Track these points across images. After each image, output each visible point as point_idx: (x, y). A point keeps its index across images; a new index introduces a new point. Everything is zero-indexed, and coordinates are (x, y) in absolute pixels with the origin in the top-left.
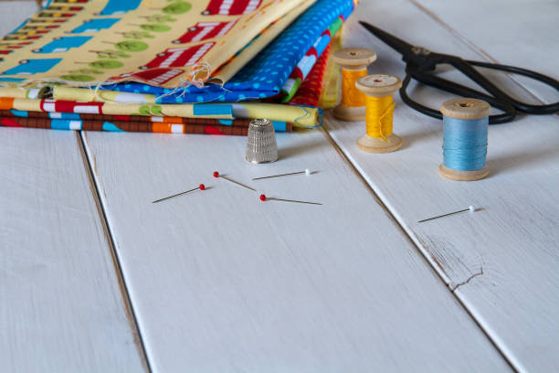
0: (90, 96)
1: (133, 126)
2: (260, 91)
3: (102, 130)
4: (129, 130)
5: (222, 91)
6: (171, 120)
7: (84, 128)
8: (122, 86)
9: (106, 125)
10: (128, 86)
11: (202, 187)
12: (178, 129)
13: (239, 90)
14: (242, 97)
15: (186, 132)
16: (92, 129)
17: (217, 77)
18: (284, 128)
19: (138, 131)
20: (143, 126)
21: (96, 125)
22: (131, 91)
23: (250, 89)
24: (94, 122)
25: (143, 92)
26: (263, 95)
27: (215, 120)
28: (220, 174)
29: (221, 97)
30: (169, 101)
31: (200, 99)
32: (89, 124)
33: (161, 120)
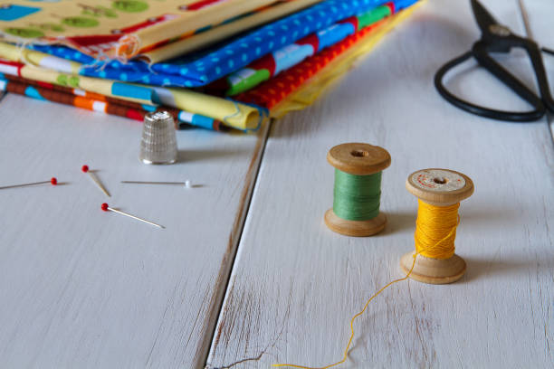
0: (16, 54)
1: (55, 95)
2: (186, 78)
3: (23, 94)
4: (51, 99)
5: (147, 71)
6: (93, 96)
7: (6, 92)
8: (55, 49)
9: (30, 91)
10: (60, 50)
11: (54, 182)
12: (100, 107)
13: (166, 74)
14: (167, 82)
15: (109, 111)
16: (15, 92)
17: (147, 55)
18: (210, 124)
19: (60, 102)
20: (65, 98)
21: (19, 88)
22: (61, 56)
23: (178, 75)
24: (18, 85)
25: (74, 60)
26: (188, 84)
27: (139, 104)
28: (90, 169)
29: (146, 78)
30: (90, 74)
31: (124, 77)
32: (13, 87)
33: (83, 94)
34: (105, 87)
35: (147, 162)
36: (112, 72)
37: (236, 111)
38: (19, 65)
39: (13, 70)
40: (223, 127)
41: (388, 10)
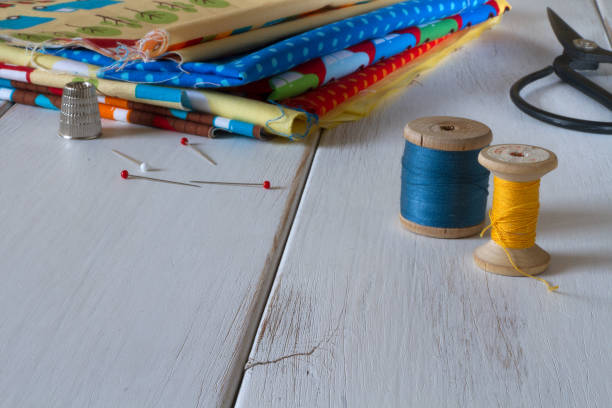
0: (24, 58)
2: (223, 76)
3: (33, 104)
5: (178, 71)
6: (114, 101)
7: (12, 102)
8: (72, 52)
9: (41, 99)
10: (76, 53)
12: (121, 114)
13: (199, 73)
14: (200, 82)
15: (132, 119)
16: (24, 103)
17: (177, 52)
18: (250, 131)
21: (28, 97)
22: (78, 59)
23: (212, 73)
24: (26, 92)
25: (92, 63)
26: (225, 83)
27: (167, 109)
29: (175, 79)
30: (110, 76)
31: (150, 78)
32: (20, 95)
33: (104, 100)
34: (129, 89)
36: (133, 72)
37: (281, 114)
38: (28, 70)
39: (21, 76)
41: (454, 24)
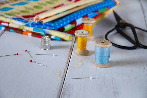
0: (7, 20)
1: (18, 31)
2: (53, 27)
3: (9, 31)
4: (17, 32)
5: (43, 25)
6: (28, 31)
7: (5, 30)
8: (18, 19)
9: (11, 30)
10: (19, 19)
11: (18, 54)
12: (30, 34)
13: (48, 26)
14: (48, 28)
15: (32, 35)
16: (7, 30)
17: (42, 20)
18: (59, 39)
19: (19, 33)
20: (21, 32)
21: (8, 29)
22: (20, 21)
23: (51, 26)
24: (8, 28)
25: (23, 22)
26: (53, 28)
27: (40, 34)
28: (27, 51)
29: (42, 27)
30: (27, 25)
31: (36, 26)
33: (25, 31)
34: (31, 29)
35: (42, 49)
36: (33, 25)
37: (66, 36)
38: (8, 23)
39: (7, 25)
40: (63, 40)
